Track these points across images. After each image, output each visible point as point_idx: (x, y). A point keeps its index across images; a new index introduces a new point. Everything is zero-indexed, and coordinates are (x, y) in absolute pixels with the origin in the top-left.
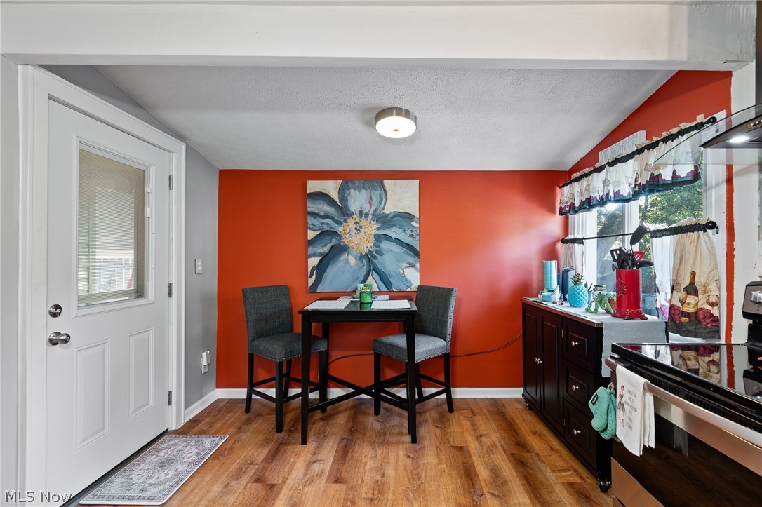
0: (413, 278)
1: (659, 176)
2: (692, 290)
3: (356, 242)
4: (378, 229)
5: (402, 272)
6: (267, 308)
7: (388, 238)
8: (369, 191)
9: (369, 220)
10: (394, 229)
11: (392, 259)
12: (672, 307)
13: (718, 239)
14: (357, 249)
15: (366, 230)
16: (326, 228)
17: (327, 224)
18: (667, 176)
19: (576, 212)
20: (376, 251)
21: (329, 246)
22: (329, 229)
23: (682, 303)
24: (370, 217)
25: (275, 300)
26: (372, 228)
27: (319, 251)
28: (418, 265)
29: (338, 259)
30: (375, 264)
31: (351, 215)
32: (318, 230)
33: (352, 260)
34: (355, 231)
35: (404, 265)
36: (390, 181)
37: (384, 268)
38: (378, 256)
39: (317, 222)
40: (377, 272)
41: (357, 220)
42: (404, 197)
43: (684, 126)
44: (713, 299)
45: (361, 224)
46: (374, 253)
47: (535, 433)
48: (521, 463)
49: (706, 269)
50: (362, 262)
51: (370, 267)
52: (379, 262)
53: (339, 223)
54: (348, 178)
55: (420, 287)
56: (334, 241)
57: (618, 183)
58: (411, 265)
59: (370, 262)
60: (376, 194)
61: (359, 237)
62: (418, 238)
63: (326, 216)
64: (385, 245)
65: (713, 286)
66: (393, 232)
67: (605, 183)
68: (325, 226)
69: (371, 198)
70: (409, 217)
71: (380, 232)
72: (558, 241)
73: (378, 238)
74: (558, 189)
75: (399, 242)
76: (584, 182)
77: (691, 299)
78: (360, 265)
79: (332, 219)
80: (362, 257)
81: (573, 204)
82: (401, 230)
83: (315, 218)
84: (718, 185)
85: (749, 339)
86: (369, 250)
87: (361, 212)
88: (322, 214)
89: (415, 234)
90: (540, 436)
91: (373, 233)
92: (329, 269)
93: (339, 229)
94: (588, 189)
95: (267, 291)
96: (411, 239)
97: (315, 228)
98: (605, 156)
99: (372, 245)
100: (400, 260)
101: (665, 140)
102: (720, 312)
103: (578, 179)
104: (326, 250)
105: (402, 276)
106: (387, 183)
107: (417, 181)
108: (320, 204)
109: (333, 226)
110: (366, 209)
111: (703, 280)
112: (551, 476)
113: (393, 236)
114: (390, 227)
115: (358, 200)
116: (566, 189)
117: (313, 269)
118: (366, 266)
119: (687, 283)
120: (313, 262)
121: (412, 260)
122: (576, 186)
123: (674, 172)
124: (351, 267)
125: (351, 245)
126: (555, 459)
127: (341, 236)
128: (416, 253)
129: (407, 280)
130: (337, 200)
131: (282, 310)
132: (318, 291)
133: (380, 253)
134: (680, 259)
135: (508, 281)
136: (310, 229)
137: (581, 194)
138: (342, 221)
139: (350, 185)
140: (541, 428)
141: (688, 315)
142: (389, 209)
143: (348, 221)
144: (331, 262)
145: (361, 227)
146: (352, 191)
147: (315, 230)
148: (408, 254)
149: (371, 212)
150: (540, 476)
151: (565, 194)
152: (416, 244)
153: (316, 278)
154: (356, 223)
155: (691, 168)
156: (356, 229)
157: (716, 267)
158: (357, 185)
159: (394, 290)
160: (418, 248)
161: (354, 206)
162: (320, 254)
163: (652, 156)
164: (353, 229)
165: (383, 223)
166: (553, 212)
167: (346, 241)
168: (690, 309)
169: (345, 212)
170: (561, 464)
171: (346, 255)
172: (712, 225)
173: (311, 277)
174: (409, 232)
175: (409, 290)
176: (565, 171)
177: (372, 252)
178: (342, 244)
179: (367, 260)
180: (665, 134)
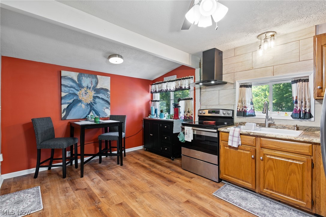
0: (108, 113)
1: (182, 87)
2: (189, 112)
3: (85, 99)
4: (95, 94)
5: (104, 110)
6: (44, 128)
7: (99, 98)
8: (91, 79)
9: (91, 90)
10: (101, 94)
11: (100, 106)
12: (185, 116)
13: (193, 101)
14: (86, 101)
15: (90, 94)
16: (71, 92)
17: (72, 90)
18: (183, 87)
19: (157, 93)
20: (94, 102)
21: (72, 100)
22: (72, 92)
23: (187, 115)
24: (91, 89)
25: (47, 124)
26: (92, 93)
27: (67, 102)
28: (110, 108)
29: (77, 105)
30: (93, 107)
31: (83, 87)
32: (67, 93)
33: (83, 106)
34: (85, 94)
35: (105, 108)
36: (100, 76)
37: (97, 109)
38: (94, 104)
39: (67, 89)
40: (94, 110)
41: (86, 90)
42: (105, 83)
43: (187, 77)
44: (192, 114)
45: (87, 91)
46: (93, 103)
47: (151, 155)
48: (153, 161)
49: (191, 108)
50: (88, 107)
51: (91, 108)
52: (95, 107)
53: (78, 90)
54: (82, 72)
55: (111, 116)
56: (75, 98)
57: (171, 87)
58: (107, 108)
59: (91, 106)
60: (94, 81)
61: (87, 97)
62: (110, 98)
63: (71, 87)
64: (97, 100)
65: (192, 111)
66: (101, 96)
67: (167, 86)
68: (70, 91)
69: (92, 81)
70: (106, 90)
71: (95, 95)
72: (150, 101)
73: (95, 98)
74: (150, 86)
75: (103, 99)
76: (160, 85)
77: (189, 114)
78: (87, 108)
79: (74, 88)
80: (88, 105)
81: (156, 91)
82: (103, 95)
83: (65, 87)
84: (192, 90)
85: (199, 120)
86: (91, 102)
87: (87, 87)
88: (69, 86)
89: (109, 97)
90: (153, 155)
91: (93, 95)
92: (72, 109)
93: (78, 93)
94: (161, 87)
95: (43, 120)
96: (107, 98)
97: (66, 92)
98: (166, 79)
99: (92, 100)
100: (103, 106)
101: (183, 79)
102: (193, 116)
103: (157, 84)
104: (71, 101)
105: (104, 112)
106: (98, 76)
107: (110, 77)
108: (68, 81)
109: (74, 91)
110: (90, 85)
111: (190, 110)
112: (162, 161)
113: (101, 97)
114: (99, 93)
115: (86, 81)
116: (153, 86)
117: (64, 110)
118: (89, 108)
119: (188, 111)
120: (64, 106)
121: (107, 106)
122: (157, 86)
123: (185, 87)
124: (83, 109)
125: (83, 100)
126: (159, 158)
127: (78, 96)
128: (109, 103)
129: (106, 113)
130: (77, 81)
131: (50, 128)
132: (67, 119)
133: (95, 103)
134: (186, 105)
135: (137, 113)
136: (63, 92)
137: (159, 88)
138: (79, 89)
139: (83, 75)
140: (152, 154)
141: (188, 117)
142: (99, 87)
143: (82, 90)
144: (73, 106)
145: (87, 93)
146: (83, 78)
147: (66, 93)
148: (106, 104)
149: (92, 87)
150: (159, 162)
151: (153, 88)
152: (109, 100)
153: (66, 113)
154: (85, 91)
155: (188, 86)
156: (85, 93)
157: (192, 108)
158: (86, 75)
159: (101, 117)
160: (110, 102)
161: (84, 84)
162: (68, 103)
163: (179, 82)
164: (84, 93)
165: (97, 92)
166: (149, 92)
167: (80, 98)
168: (188, 116)
169: (80, 86)
170: (161, 159)
171: (80, 103)
172: (192, 99)
173: (63, 113)
174: (106, 96)
175: (106, 117)
176: (152, 81)
177: (92, 103)
178: (79, 99)
179: (90, 106)
180: (183, 78)
